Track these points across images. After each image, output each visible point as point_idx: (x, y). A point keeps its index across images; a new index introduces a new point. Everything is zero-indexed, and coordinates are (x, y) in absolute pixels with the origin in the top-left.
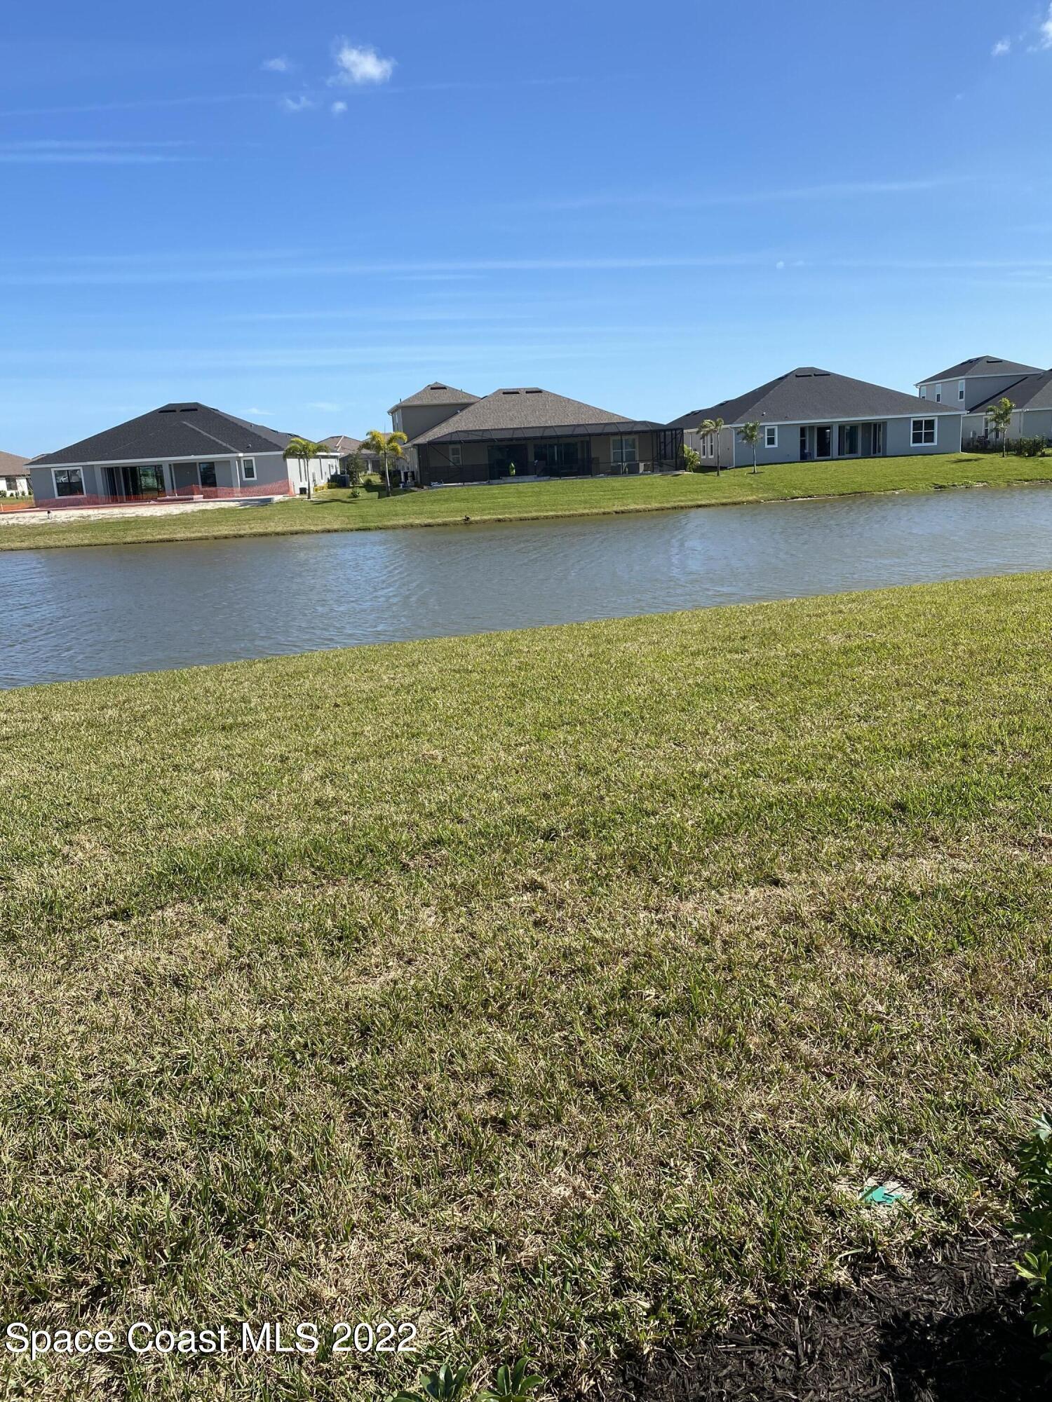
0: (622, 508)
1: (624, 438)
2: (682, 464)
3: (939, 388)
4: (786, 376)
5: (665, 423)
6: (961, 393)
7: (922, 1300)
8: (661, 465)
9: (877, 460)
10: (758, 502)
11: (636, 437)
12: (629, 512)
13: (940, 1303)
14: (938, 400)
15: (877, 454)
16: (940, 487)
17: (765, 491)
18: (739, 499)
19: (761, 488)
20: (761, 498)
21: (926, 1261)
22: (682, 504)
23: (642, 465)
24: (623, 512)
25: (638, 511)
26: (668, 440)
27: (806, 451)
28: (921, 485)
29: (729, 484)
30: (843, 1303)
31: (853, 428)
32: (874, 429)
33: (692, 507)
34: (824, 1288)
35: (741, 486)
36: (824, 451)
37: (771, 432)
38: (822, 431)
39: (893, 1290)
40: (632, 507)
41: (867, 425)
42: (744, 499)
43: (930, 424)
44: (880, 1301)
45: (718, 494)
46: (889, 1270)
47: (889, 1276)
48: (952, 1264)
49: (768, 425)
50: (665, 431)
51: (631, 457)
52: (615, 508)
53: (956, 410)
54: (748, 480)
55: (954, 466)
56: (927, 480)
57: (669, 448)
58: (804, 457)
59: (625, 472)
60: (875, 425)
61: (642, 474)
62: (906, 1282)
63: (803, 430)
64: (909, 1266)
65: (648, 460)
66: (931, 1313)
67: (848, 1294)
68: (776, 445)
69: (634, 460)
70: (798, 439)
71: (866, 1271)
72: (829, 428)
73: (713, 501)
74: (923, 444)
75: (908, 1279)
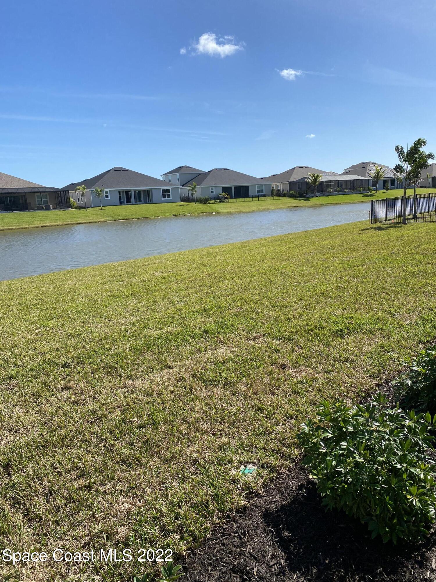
0: (45, 225)
1: (42, 194)
2: (69, 206)
3: (170, 177)
4: (110, 170)
5: (60, 188)
6: (178, 179)
7: (272, 502)
8: (60, 206)
9: (150, 205)
10: (104, 221)
11: (47, 194)
12: (48, 226)
13: (278, 501)
14: (170, 182)
15: (150, 202)
16: (175, 215)
17: (107, 217)
18: (97, 220)
19: (105, 216)
20: (106, 220)
21: (269, 488)
22: (72, 222)
23: (51, 206)
24: (45, 226)
25: (52, 226)
26: (62, 195)
27: (122, 201)
28: (168, 214)
29: (91, 214)
30: (247, 512)
31: (140, 192)
32: (148, 193)
33: (76, 224)
34: (240, 508)
35: (97, 215)
36: (129, 201)
37: (107, 193)
38: (127, 192)
39: (262, 502)
40: (49, 224)
41: (144, 191)
42: (99, 220)
43: (168, 191)
44: (259, 506)
45: (88, 218)
46: (258, 495)
47: (259, 498)
48: (277, 487)
49: (106, 190)
50: (60, 191)
51: (46, 202)
52: (41, 225)
53: (177, 186)
54: (99, 213)
55: (179, 207)
56: (170, 212)
57: (63, 199)
58: (121, 204)
59: (44, 209)
60: (148, 191)
61: (52, 210)
62: (265, 498)
63: (119, 192)
64: (264, 492)
65: (54, 204)
66: (276, 505)
67: (248, 508)
68: (109, 198)
69: (47, 204)
70: (118, 196)
71: (251, 498)
72: (130, 192)
73: (86, 221)
74: (167, 199)
75: (265, 496)
